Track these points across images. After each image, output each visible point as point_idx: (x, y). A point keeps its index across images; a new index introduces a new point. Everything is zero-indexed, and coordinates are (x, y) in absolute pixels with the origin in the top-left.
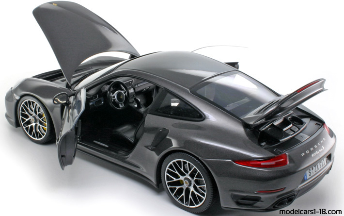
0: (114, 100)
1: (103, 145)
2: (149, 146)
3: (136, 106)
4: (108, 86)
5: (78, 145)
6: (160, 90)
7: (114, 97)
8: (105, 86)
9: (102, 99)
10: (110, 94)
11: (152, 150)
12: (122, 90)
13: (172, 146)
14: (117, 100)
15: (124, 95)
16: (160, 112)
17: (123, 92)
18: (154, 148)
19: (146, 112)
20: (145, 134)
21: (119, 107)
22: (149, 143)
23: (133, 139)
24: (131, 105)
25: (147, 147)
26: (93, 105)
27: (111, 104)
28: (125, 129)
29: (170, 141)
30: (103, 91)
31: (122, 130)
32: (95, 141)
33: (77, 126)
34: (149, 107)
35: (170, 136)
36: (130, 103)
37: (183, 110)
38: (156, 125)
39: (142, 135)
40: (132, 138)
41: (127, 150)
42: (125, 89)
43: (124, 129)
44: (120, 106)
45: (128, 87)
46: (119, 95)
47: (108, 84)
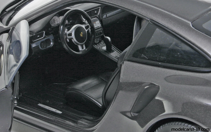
0: (71, 40)
1: (54, 110)
2: (128, 112)
3: (105, 48)
4: (61, 18)
5: (15, 111)
6: (144, 24)
7: (70, 35)
8: (56, 18)
9: (51, 37)
10: (64, 30)
11: (132, 118)
12: (83, 23)
13: (164, 111)
14: (74, 40)
15: (86, 30)
16: (144, 58)
17: (83, 26)
18: (136, 114)
19: (122, 58)
20: (121, 93)
21: (78, 51)
22: (128, 108)
23: (101, 101)
24: (96, 47)
25: (124, 113)
26: (37, 47)
27: (65, 46)
28: (88, 85)
29: (161, 103)
30: (53, 25)
31: (83, 87)
32: (40, 105)
33: (13, 82)
34: (127, 49)
35: (161, 96)
36: (96, 44)
37: (181, 54)
38: (138, 79)
39: (116, 94)
40: (99, 98)
41: (92, 118)
42: (86, 22)
43: (85, 86)
44: (80, 48)
45: (92, 19)
46: (78, 31)
47: (61, 14)
